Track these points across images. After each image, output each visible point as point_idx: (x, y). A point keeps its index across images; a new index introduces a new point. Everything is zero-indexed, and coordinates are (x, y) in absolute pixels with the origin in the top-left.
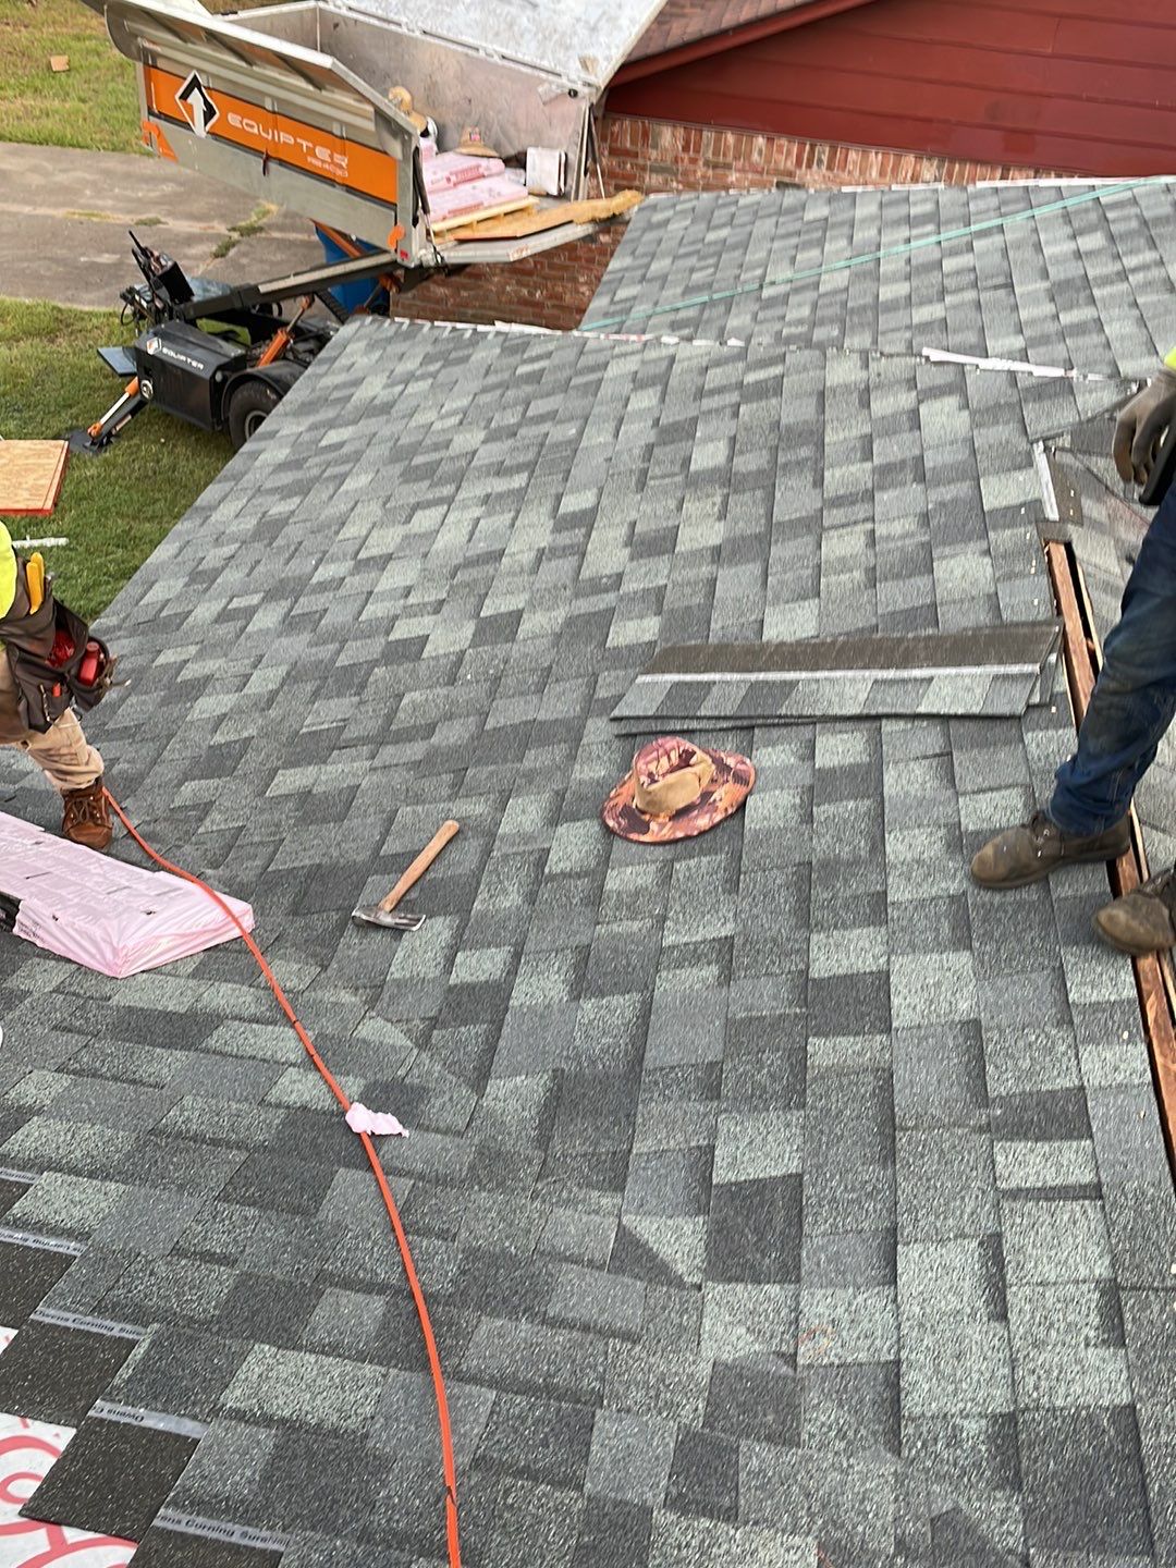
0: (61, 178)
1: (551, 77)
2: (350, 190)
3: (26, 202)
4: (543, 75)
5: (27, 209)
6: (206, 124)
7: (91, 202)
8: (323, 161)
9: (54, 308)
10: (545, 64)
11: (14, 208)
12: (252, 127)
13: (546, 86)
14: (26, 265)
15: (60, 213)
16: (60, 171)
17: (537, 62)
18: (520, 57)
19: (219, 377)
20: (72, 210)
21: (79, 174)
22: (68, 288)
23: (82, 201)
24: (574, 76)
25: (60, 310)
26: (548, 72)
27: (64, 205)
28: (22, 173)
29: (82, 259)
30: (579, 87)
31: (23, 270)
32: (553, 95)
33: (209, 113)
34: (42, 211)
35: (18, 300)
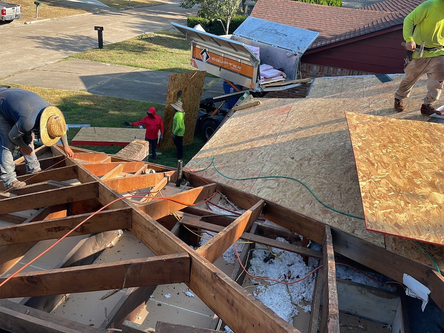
0: (158, 77)
1: (290, 51)
2: (241, 74)
3: (151, 82)
4: (288, 51)
5: (150, 83)
6: (206, 60)
7: (166, 82)
8: (235, 68)
9: (157, 104)
10: (289, 48)
11: (147, 82)
12: (218, 60)
13: (289, 53)
14: (150, 95)
15: (158, 84)
16: (158, 75)
17: (287, 48)
18: (282, 47)
19: (201, 119)
20: (161, 84)
21: (162, 76)
22: (160, 100)
23: (163, 82)
24: (296, 50)
25: (159, 105)
26: (289, 50)
27: (159, 82)
28: (149, 75)
29: (164, 94)
30: (297, 53)
31: (150, 96)
32: (290, 55)
33: (208, 57)
34: (153, 83)
35: (149, 102)
